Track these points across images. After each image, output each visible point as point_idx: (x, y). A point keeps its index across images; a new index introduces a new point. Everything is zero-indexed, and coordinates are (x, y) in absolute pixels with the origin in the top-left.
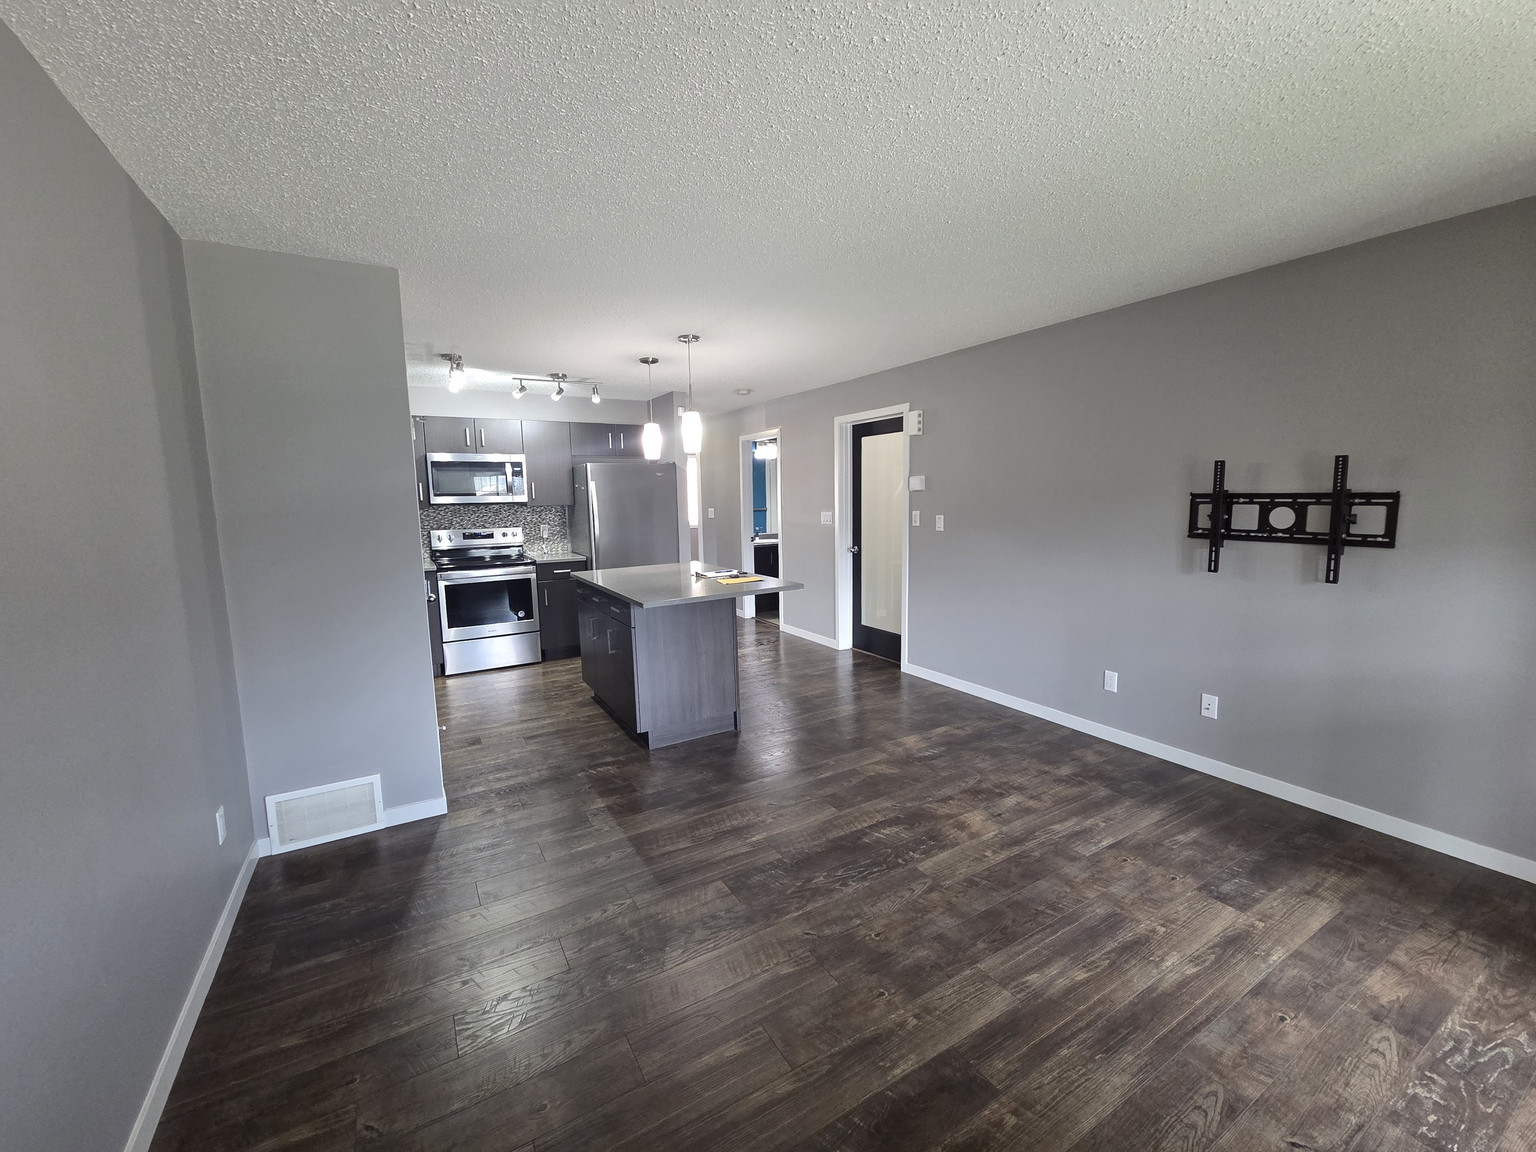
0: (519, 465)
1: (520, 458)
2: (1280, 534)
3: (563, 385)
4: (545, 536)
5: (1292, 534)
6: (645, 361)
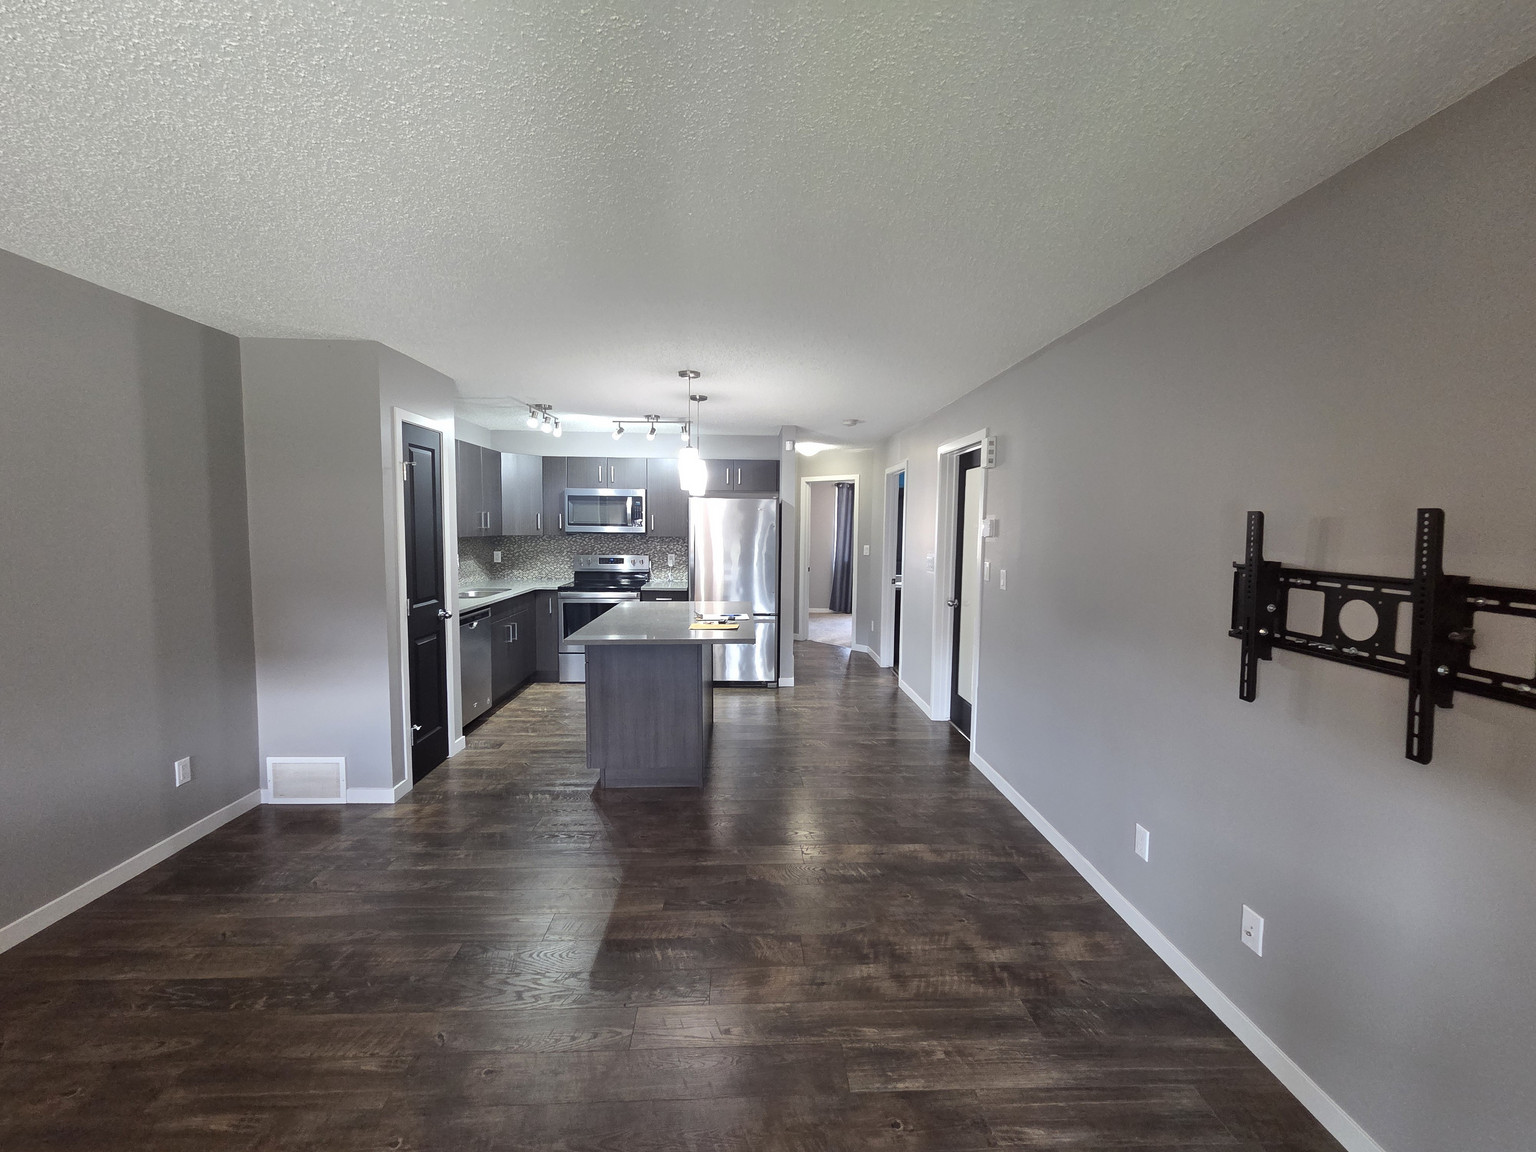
0: (640, 498)
1: (641, 493)
2: (1353, 650)
3: (656, 426)
4: (671, 565)
5: (1374, 652)
6: (693, 398)
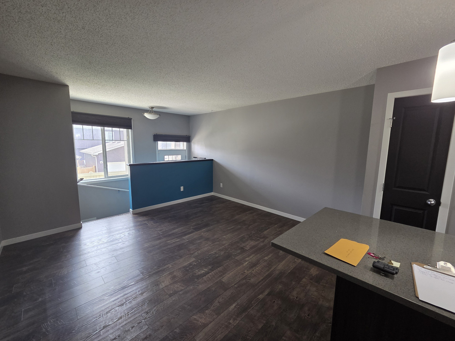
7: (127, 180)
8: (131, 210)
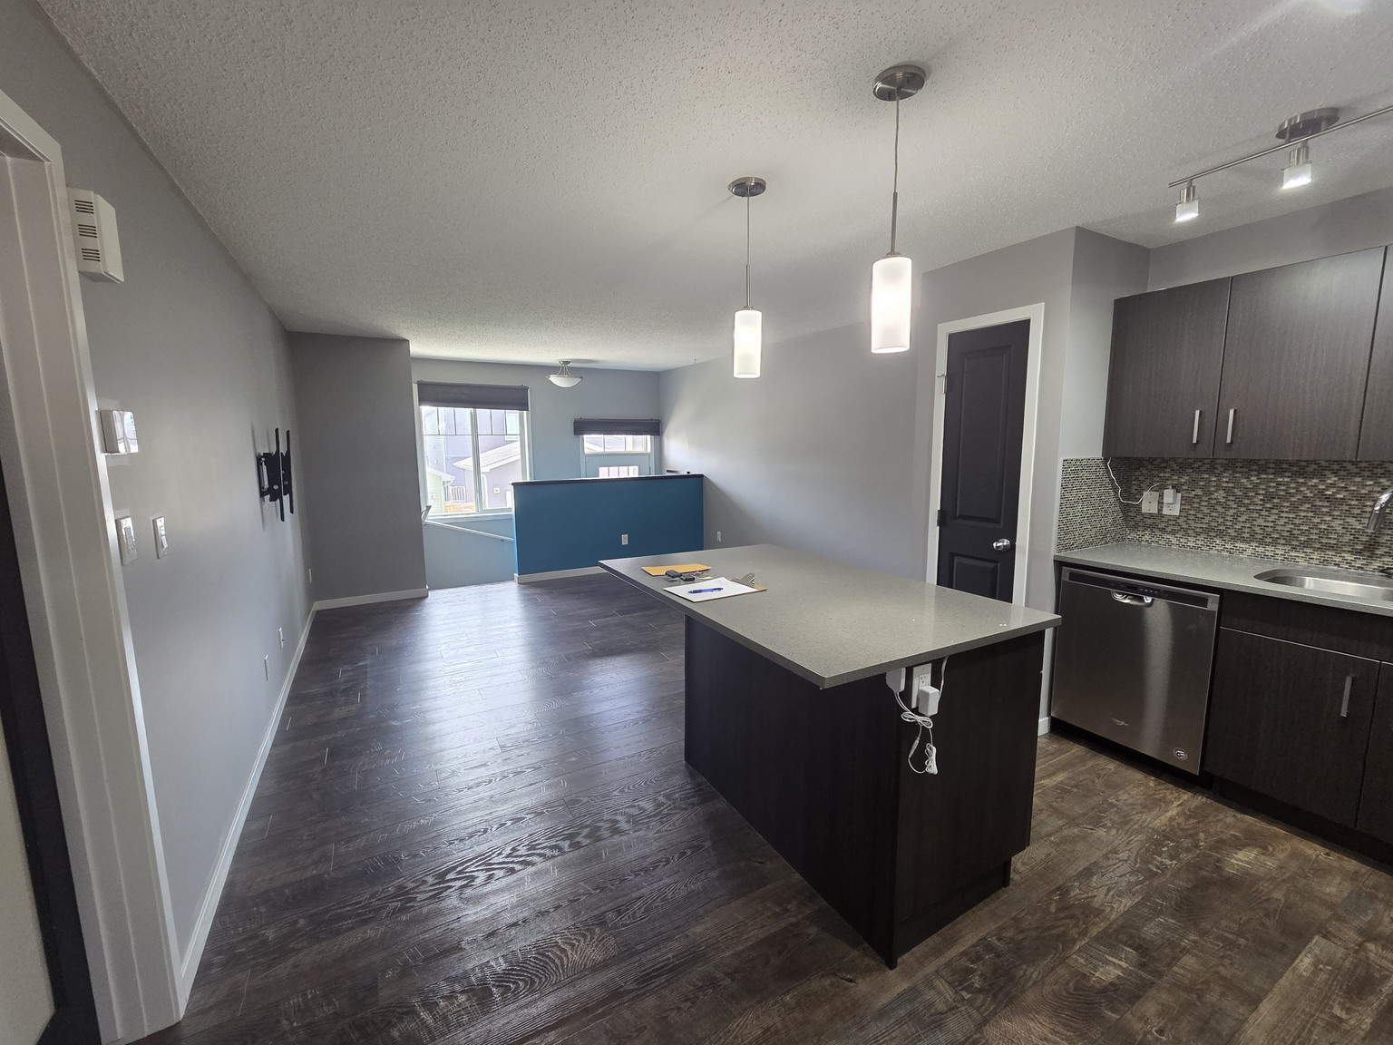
7: (507, 519)
8: (516, 575)
